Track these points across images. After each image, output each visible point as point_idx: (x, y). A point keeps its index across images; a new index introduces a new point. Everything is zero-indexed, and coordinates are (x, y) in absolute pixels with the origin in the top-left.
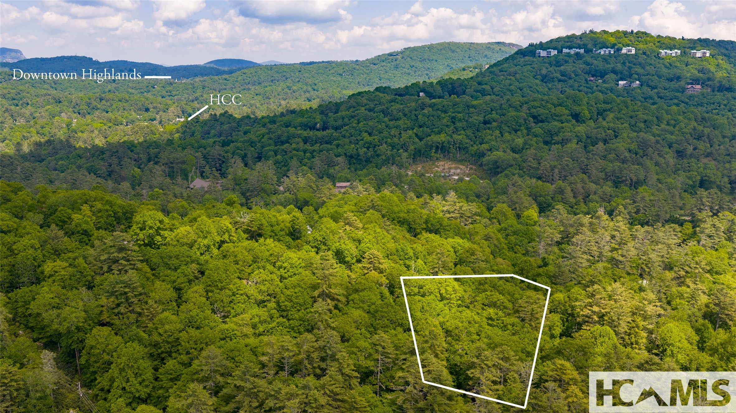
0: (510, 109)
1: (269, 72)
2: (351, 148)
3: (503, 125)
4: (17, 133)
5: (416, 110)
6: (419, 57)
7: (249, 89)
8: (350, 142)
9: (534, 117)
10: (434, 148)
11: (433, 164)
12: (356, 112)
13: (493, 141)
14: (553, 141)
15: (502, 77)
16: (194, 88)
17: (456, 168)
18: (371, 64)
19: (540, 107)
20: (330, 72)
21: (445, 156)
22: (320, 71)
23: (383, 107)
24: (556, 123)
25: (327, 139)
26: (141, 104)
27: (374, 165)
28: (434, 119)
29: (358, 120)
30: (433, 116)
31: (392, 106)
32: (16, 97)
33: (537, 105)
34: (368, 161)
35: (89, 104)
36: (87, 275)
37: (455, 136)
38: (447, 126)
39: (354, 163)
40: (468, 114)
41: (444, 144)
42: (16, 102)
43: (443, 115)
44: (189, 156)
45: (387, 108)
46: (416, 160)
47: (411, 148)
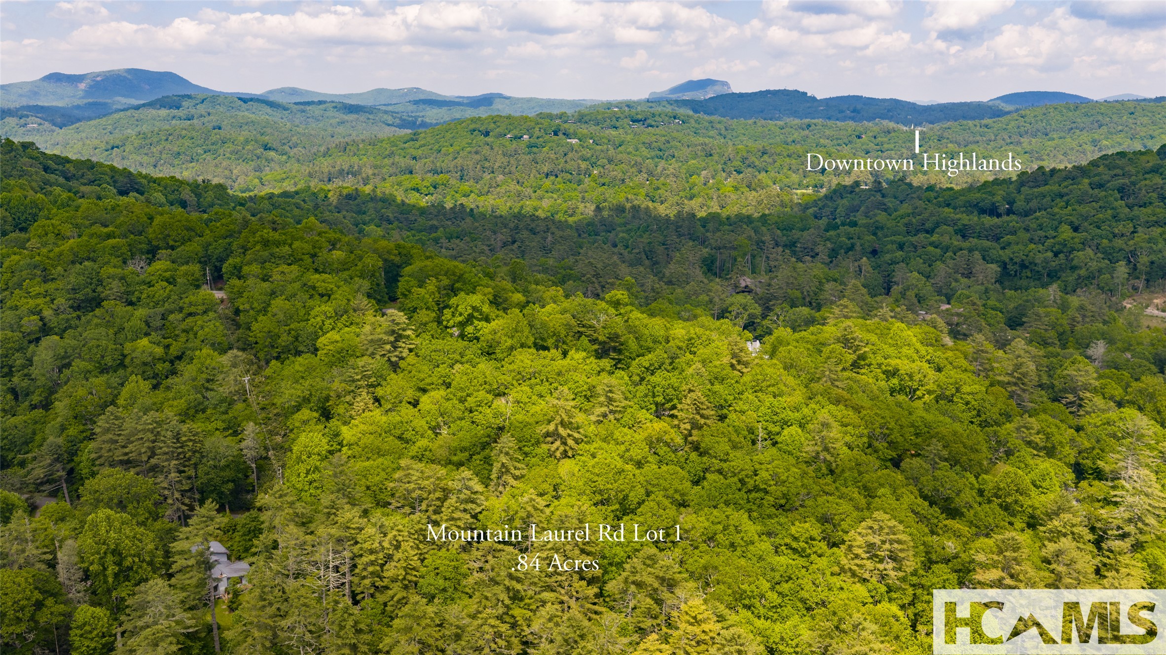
2: (1024, 250)
12: (1071, 187)
25: (996, 231)
27: (1062, 284)
29: (1067, 202)
31: (1145, 179)
32: (662, 147)
34: (1053, 275)
35: (744, 160)
42: (661, 153)
44: (743, 238)
45: (1134, 184)
46: (1151, 283)
47: (1144, 259)
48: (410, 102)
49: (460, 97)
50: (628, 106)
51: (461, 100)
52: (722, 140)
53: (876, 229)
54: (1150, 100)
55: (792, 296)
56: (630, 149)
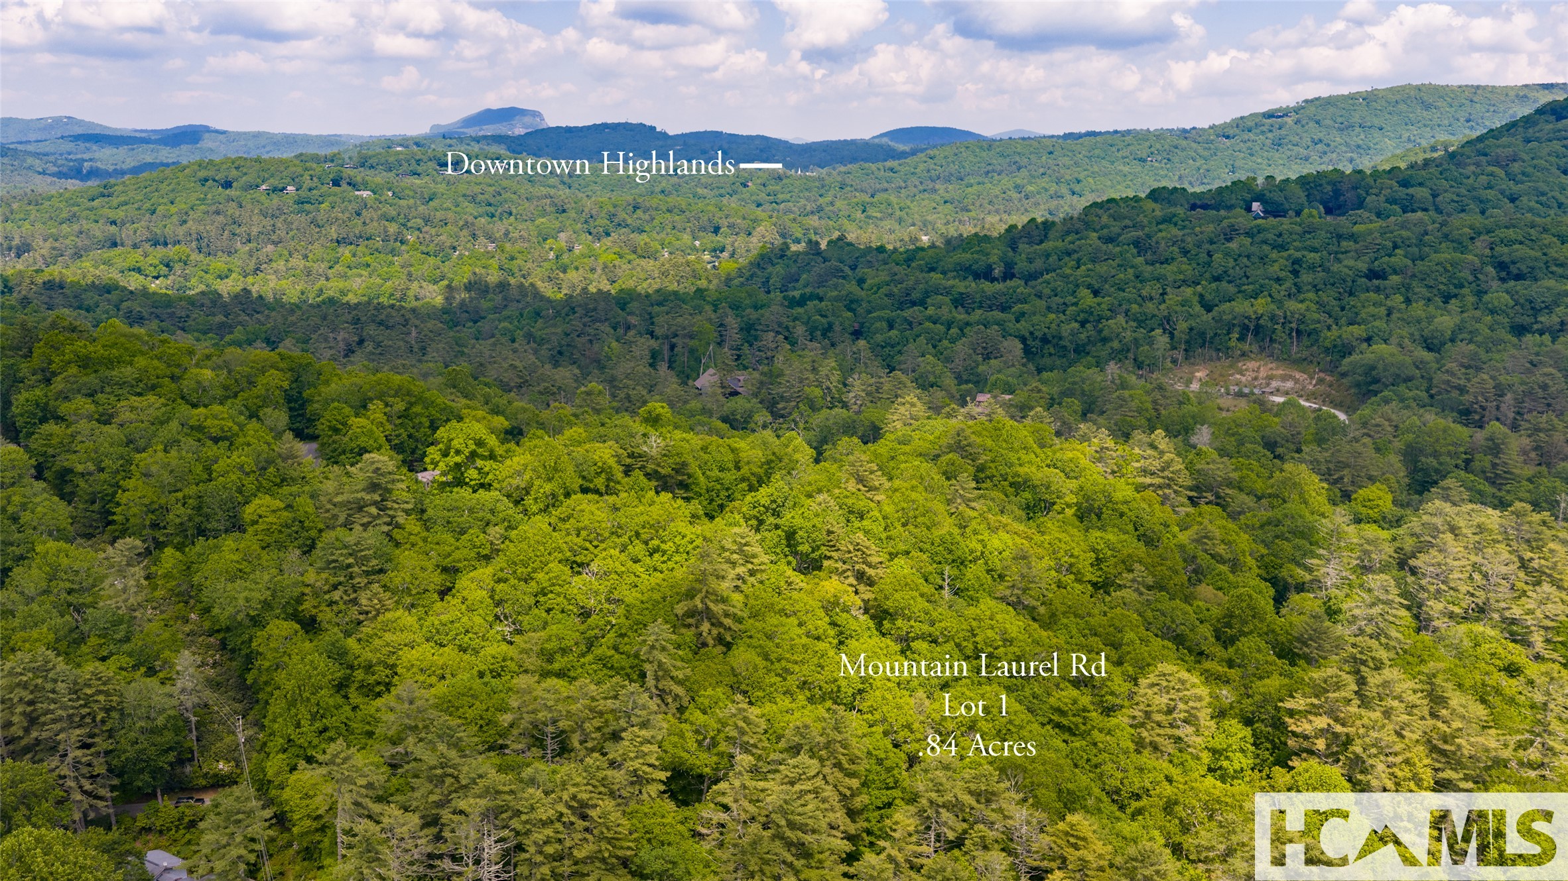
0: (1443, 245)
1: (984, 154)
2: (1044, 321)
3: (1414, 284)
4: (466, 268)
5: (1212, 242)
6: (1340, 120)
7: (934, 191)
8: (1049, 308)
9: (1501, 266)
10: (1237, 329)
11: (1231, 366)
12: (1078, 243)
13: (1380, 318)
14: (1535, 327)
15: (1473, 168)
16: (823, 187)
17: (1284, 378)
18: (1218, 136)
19: (1521, 243)
20: (1119, 155)
21: (1262, 349)
22: (1097, 152)
23: (1140, 233)
24: (1551, 283)
25: (1003, 299)
26: (706, 218)
27: (1093, 361)
28: (1248, 263)
29: (1078, 261)
30: (1248, 257)
31: (1160, 231)
32: (492, 201)
33: (1513, 237)
34: (1081, 350)
35: (611, 217)
36: (311, 529)
37: (1292, 305)
38: (1278, 280)
39: (1051, 355)
40: (1336, 253)
41: (1261, 322)
42: (491, 209)
43: (1274, 255)
44: (703, 322)
45: (1149, 237)
46: (1191, 354)
47: (1182, 326)
48: (62, 137)
49: (142, 131)
50: (417, 144)
51: (143, 135)
52: (567, 191)
53: (851, 304)
54: (1059, 137)
55: (811, 396)
56: (448, 204)
